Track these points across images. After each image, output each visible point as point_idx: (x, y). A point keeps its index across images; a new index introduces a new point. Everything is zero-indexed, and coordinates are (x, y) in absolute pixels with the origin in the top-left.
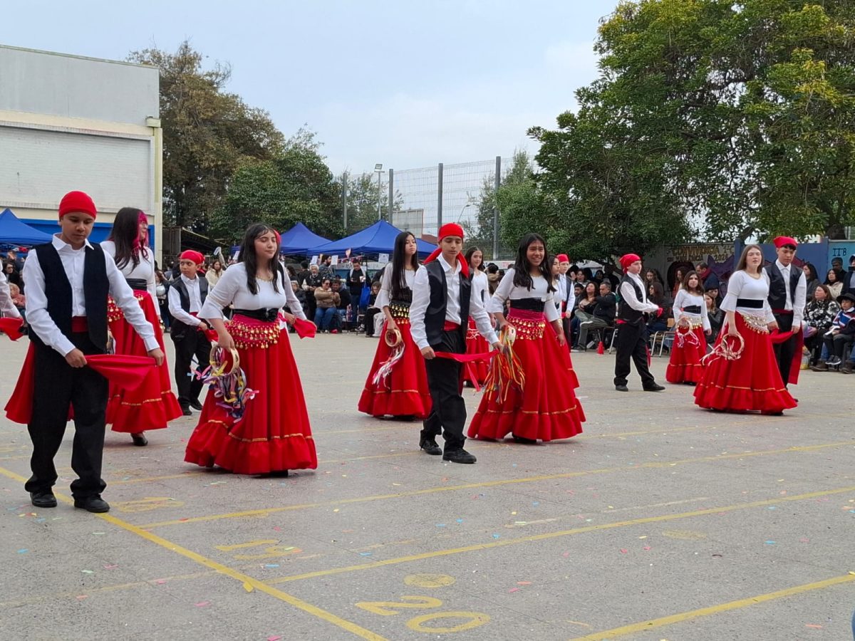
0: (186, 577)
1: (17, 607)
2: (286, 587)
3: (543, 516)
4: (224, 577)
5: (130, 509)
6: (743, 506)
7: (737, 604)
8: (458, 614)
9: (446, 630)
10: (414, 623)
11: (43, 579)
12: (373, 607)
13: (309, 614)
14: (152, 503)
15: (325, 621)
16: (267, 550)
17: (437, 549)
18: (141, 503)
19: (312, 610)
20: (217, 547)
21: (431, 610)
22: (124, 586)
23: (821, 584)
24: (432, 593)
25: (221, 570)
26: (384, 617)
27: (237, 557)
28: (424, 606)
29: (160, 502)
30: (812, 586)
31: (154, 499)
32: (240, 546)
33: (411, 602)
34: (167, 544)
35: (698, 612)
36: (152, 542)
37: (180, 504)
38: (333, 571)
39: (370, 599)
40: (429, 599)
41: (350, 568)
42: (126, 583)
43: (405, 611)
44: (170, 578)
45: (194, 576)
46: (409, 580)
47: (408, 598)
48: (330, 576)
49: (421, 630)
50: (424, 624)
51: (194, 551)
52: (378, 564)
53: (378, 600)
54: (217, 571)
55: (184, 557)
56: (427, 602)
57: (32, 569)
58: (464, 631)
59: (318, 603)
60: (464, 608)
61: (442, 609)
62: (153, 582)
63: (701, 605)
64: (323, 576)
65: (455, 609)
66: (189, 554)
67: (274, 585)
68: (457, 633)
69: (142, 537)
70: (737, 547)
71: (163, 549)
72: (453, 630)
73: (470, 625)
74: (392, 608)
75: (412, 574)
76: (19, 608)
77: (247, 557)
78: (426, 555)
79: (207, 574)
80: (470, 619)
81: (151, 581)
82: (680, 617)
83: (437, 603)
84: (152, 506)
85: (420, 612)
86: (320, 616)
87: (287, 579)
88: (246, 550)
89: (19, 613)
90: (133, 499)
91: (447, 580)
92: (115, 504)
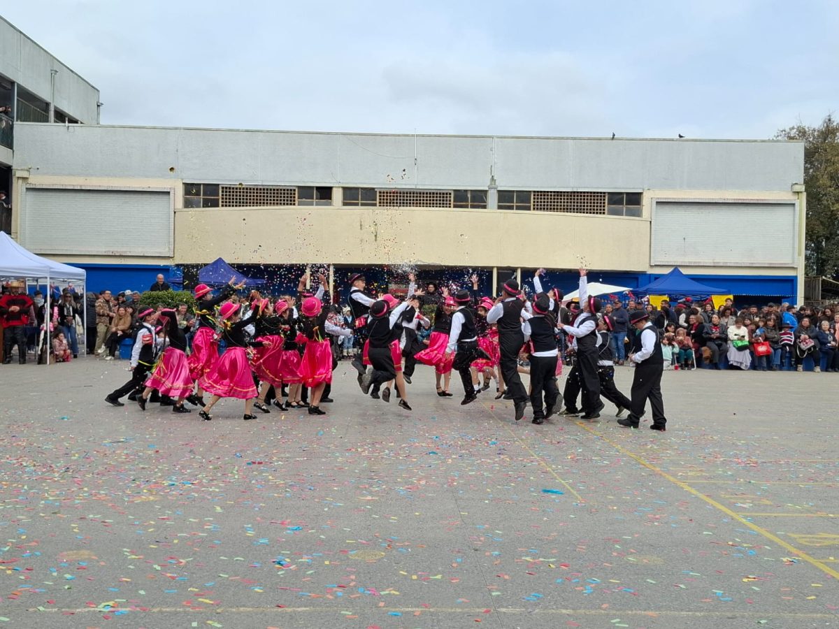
1: (729, 618)
5: (806, 542)
11: (745, 596)
14: (826, 538)
18: (817, 538)
22: (815, 615)
29: (835, 539)
36: (834, 577)
42: (817, 612)
57: (735, 586)
69: (823, 572)
76: (731, 620)
84: (827, 543)
89: (732, 625)
90: (809, 533)
92: (795, 536)
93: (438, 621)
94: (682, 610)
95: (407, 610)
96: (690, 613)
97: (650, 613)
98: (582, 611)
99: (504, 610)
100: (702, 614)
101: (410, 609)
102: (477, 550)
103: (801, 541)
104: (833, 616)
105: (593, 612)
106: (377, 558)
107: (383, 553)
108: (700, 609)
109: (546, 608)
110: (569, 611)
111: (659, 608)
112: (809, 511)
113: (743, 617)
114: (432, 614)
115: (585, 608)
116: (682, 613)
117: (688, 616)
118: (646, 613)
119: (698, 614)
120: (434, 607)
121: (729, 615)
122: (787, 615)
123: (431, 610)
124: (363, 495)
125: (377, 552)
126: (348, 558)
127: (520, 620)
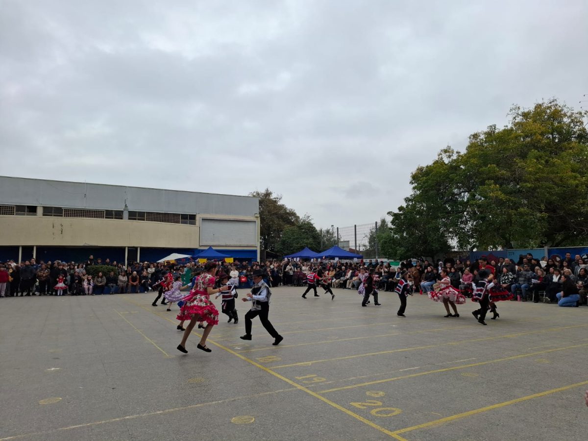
0: (287, 390)
1: (233, 401)
2: (323, 395)
3: (413, 366)
4: (300, 390)
5: (263, 361)
6: (491, 362)
7: (497, 406)
8: (389, 409)
9: (385, 415)
10: (373, 412)
12: (357, 405)
13: (333, 407)
15: (341, 410)
16: (314, 379)
17: (375, 380)
18: (267, 359)
19: (334, 405)
20: (296, 377)
21: (379, 407)
22: (266, 393)
23: (529, 397)
24: (377, 399)
25: (299, 387)
26: (361, 409)
27: (304, 382)
28: (376, 405)
29: (273, 358)
30: (525, 398)
31: (270, 357)
32: (304, 377)
33: (370, 403)
34: (279, 376)
35: (481, 410)
36: (273, 375)
37: (280, 359)
38: (339, 389)
39: (355, 402)
40: (377, 402)
41: (345, 388)
43: (369, 407)
44: (282, 390)
45: (290, 389)
46: (368, 393)
47: (369, 401)
48: (338, 391)
49: (376, 415)
50: (377, 413)
51: (288, 379)
52: (355, 386)
53: (358, 402)
54: (298, 388)
55: (285, 381)
56: (376, 403)
58: (393, 416)
59: (336, 402)
60: (391, 406)
61: (383, 406)
62: (277, 391)
63: (483, 406)
64: (336, 391)
65: (388, 406)
66: (287, 380)
67: (319, 394)
68: (391, 417)
69: (270, 373)
70: (492, 380)
71: (277, 378)
72: (388, 415)
73: (394, 414)
74: (364, 406)
75: (369, 390)
77: (307, 382)
78: (371, 383)
79: (294, 389)
80: (393, 411)
81: (276, 391)
82: (475, 411)
83: (380, 404)
84: (271, 360)
85: (375, 407)
86: (338, 408)
87: (324, 392)
88: (306, 379)
90: (264, 357)
91: (381, 393)
92: (258, 359)
93: (92, 429)
94: (213, 401)
95: (74, 427)
96: (217, 402)
97: (199, 405)
98: (167, 411)
99: (127, 417)
100: (222, 401)
101: (75, 426)
102: (113, 389)
103: (260, 361)
104: (273, 392)
105: (172, 410)
106: (57, 401)
107: (61, 398)
108: (220, 399)
109: (150, 412)
110: (161, 412)
111: (202, 402)
112: (263, 348)
113: (239, 399)
114: (88, 427)
115: (169, 409)
116: (214, 402)
117: (216, 404)
118: (197, 406)
119: (220, 402)
120: (89, 422)
121: (233, 399)
122: (256, 395)
123: (88, 425)
124: (49, 368)
125: (57, 398)
126: (39, 404)
127: (136, 421)
